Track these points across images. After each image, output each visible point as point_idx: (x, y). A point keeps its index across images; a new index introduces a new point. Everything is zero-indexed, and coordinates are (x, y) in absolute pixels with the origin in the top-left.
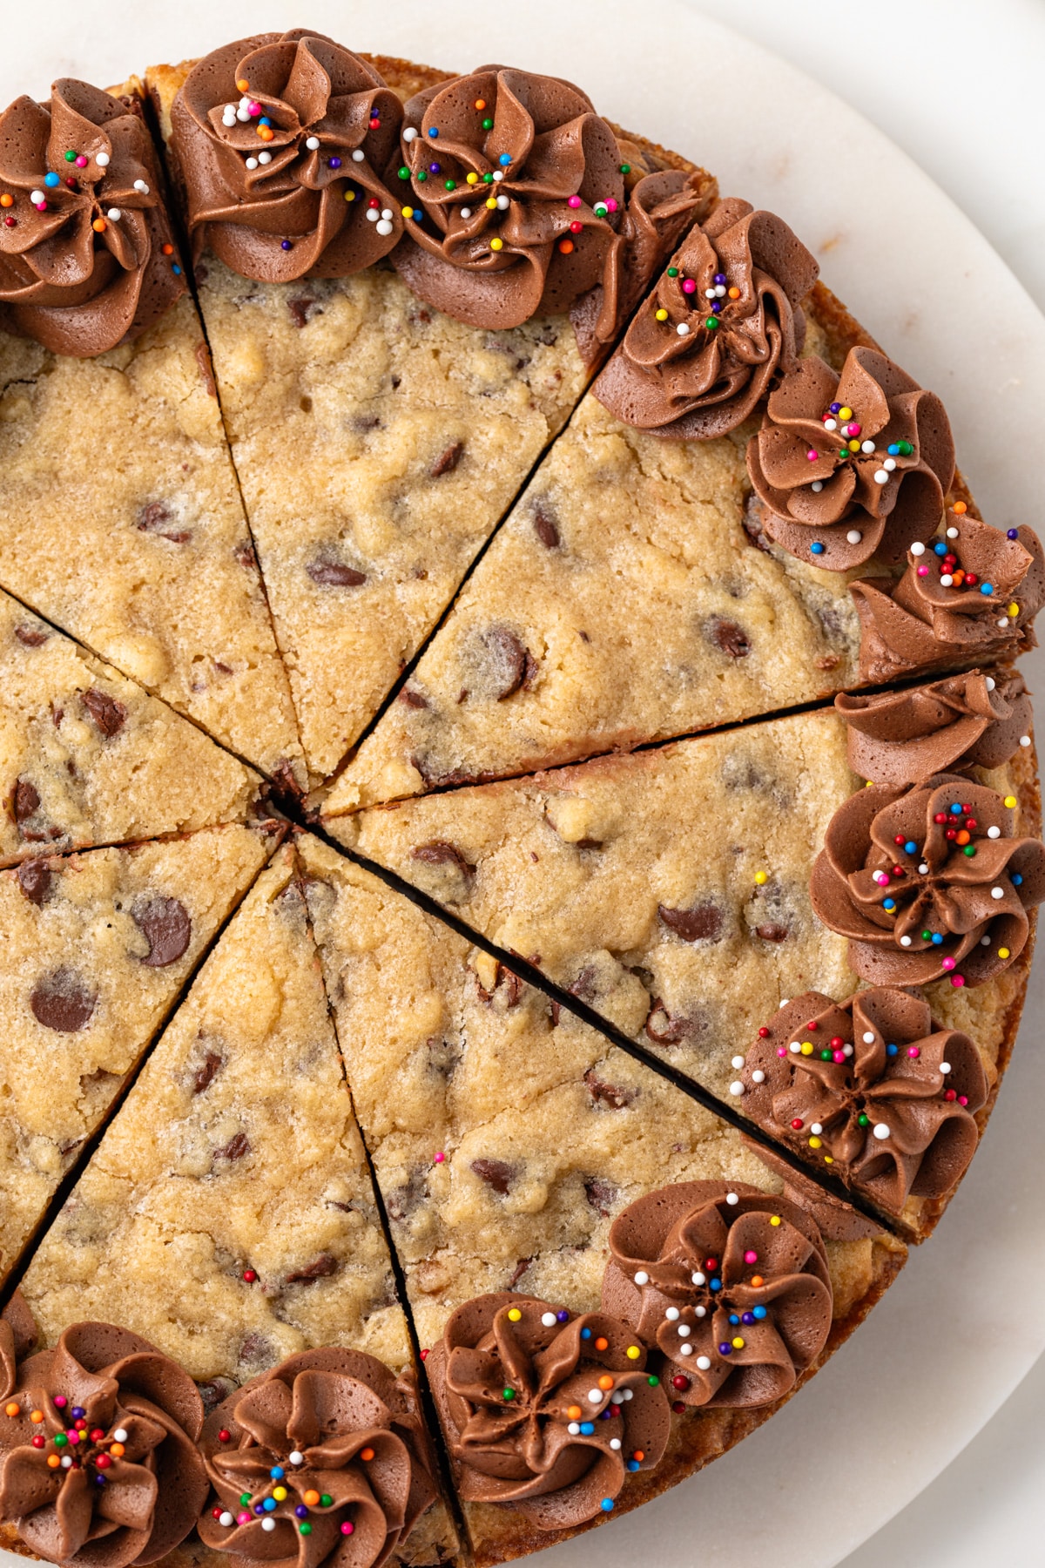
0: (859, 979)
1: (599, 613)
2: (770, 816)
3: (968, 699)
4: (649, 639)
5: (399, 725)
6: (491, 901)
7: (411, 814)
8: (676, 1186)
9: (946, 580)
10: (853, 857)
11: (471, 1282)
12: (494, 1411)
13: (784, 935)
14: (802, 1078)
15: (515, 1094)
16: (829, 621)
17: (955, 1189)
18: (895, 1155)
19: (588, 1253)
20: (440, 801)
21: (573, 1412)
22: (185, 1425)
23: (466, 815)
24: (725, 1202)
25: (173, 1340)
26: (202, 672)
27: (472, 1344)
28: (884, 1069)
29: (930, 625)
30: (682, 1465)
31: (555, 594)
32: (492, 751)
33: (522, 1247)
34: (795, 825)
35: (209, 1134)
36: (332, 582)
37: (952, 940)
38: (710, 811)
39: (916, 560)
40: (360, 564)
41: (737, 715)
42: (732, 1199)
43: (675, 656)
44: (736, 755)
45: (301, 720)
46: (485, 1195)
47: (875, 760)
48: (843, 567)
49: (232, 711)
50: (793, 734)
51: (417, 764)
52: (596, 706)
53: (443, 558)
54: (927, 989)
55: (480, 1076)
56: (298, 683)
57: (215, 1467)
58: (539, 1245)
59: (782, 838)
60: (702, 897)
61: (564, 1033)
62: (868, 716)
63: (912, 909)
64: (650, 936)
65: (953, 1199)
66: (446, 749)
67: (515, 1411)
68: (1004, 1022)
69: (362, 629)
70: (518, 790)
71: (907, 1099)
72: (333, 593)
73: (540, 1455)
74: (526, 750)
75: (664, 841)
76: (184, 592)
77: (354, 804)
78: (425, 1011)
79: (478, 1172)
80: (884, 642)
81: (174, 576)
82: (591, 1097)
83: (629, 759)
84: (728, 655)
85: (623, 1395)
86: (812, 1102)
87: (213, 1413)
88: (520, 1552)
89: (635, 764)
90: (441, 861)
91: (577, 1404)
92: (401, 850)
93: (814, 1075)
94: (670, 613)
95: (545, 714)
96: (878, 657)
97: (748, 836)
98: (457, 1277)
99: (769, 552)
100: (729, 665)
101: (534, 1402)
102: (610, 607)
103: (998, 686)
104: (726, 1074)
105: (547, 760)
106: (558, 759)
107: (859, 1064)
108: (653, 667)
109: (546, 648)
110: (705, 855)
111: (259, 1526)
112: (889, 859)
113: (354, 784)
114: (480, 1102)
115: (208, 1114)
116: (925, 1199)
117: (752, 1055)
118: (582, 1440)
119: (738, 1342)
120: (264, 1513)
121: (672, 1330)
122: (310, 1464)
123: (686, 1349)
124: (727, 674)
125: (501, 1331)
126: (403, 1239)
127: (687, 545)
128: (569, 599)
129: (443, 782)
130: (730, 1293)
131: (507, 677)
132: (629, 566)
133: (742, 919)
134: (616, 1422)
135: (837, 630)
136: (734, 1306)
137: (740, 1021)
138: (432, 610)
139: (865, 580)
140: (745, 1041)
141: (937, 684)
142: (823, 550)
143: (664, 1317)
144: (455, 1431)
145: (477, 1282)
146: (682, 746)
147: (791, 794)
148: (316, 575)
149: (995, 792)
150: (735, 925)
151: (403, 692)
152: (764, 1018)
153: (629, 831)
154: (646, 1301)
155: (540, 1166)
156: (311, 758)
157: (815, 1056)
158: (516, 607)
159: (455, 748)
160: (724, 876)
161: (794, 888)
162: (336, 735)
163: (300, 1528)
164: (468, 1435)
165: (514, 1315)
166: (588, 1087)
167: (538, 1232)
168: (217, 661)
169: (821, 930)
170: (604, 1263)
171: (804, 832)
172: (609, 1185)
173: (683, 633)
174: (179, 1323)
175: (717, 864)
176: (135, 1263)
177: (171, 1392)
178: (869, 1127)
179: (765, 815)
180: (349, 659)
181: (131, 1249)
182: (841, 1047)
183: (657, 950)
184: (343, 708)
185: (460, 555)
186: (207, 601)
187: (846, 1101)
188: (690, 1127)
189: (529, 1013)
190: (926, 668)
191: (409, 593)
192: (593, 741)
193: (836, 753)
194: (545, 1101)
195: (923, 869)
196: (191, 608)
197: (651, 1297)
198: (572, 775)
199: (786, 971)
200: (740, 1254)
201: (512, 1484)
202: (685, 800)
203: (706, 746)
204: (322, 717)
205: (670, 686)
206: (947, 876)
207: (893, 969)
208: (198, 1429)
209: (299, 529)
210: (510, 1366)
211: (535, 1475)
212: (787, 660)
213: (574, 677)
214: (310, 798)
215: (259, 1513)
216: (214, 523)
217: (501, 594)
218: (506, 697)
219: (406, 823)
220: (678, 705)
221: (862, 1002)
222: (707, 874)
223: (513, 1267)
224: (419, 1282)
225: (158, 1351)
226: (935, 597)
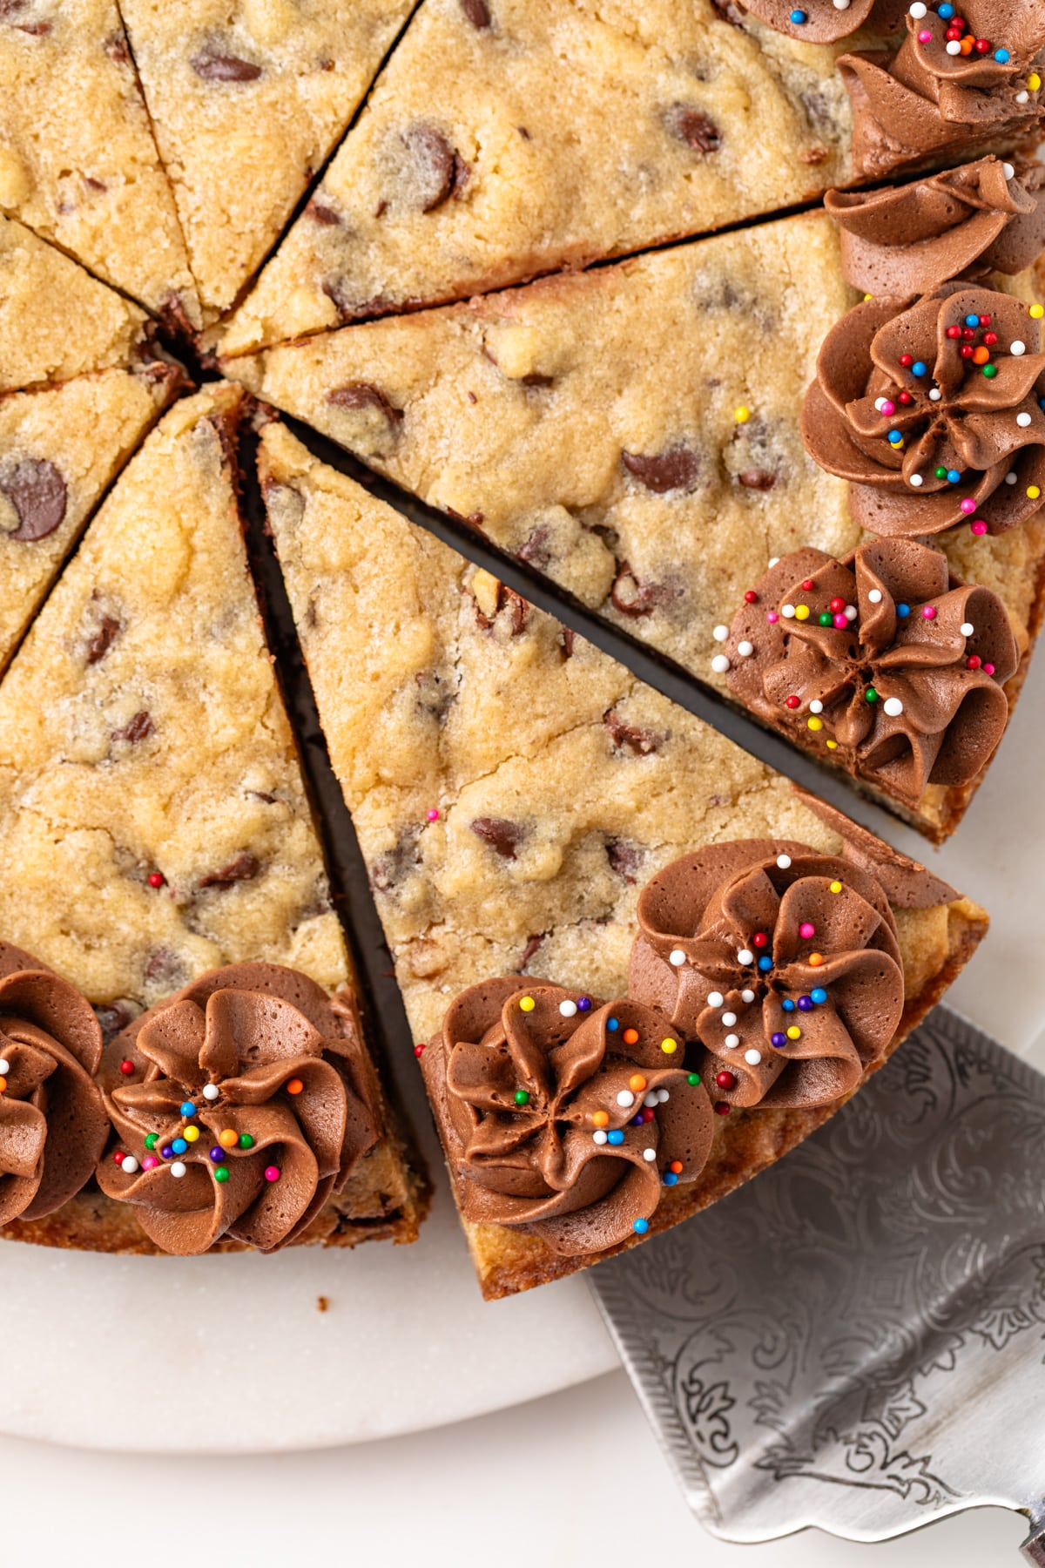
0: (862, 531)
1: (541, 104)
2: (751, 341)
3: (983, 190)
4: (602, 134)
5: (307, 246)
6: (423, 452)
7: (325, 352)
8: (715, 847)
9: (953, 47)
10: (851, 384)
11: (473, 964)
12: (504, 1118)
13: (772, 483)
14: (798, 648)
15: (521, 739)
16: (815, 107)
17: (981, 775)
18: (910, 735)
19: (611, 927)
20: (358, 334)
21: (598, 1118)
22: (79, 1055)
23: (389, 350)
24: (775, 866)
25: (66, 956)
26: (70, 189)
27: (476, 1038)
28: (895, 633)
29: (934, 102)
30: (727, 1175)
31: (488, 83)
32: (418, 274)
33: (533, 921)
34: (782, 351)
35: (106, 713)
36: (222, 78)
37: (971, 478)
38: (680, 336)
39: (917, 24)
40: (253, 54)
41: (708, 223)
42: (784, 862)
43: (632, 154)
44: (709, 270)
45: (190, 244)
46: (488, 861)
47: (874, 270)
48: (830, 38)
49: (107, 234)
50: (776, 242)
51: (329, 292)
52: (540, 215)
53: (353, 45)
54: (943, 541)
55: (479, 717)
56: (184, 200)
57: (115, 1104)
58: (552, 918)
59: (766, 366)
60: (673, 440)
61: (579, 666)
62: (863, 215)
63: (922, 443)
64: (612, 488)
65: (981, 789)
66: (363, 273)
67: (529, 1116)
68: (1035, 578)
69: (259, 132)
70: (451, 318)
71: (924, 668)
72: (223, 90)
73: (561, 1169)
74: (459, 271)
75: (625, 374)
76: (45, 94)
77: (256, 342)
78: (413, 641)
79: (480, 833)
80: (880, 126)
81: (33, 75)
82: (612, 742)
83: (582, 279)
84: (696, 151)
85: (657, 1097)
86: (811, 676)
87: (114, 1041)
88: (536, 1282)
89: (589, 285)
90: (361, 405)
91: (604, 1108)
92: (313, 394)
93: (811, 644)
94: (625, 102)
95: (479, 227)
96: (874, 145)
97: (726, 366)
98: (456, 958)
99: (741, 26)
100: (697, 163)
101: (552, 1107)
102: (553, 98)
103: (1018, 175)
104: (708, 648)
105: (484, 283)
106: (497, 281)
107: (864, 628)
108: (607, 168)
109: (478, 148)
110: (675, 390)
111: (168, 1172)
112: (894, 384)
113: (256, 318)
114: (479, 748)
115: (104, 689)
116: (947, 787)
117: (737, 625)
118: (610, 1151)
119: (793, 1032)
120: (173, 1156)
121: (714, 1020)
122: (227, 1099)
123: (731, 1041)
124: (695, 174)
125: (512, 1024)
126: (391, 913)
127: (642, 20)
128: (504, 90)
129: (361, 312)
130: (783, 973)
131: (433, 184)
132: (574, 48)
133: (721, 465)
134: (649, 1129)
135: (824, 117)
136: (788, 989)
137: (722, 585)
138: (342, 106)
139: (856, 54)
140: (729, 609)
141: (944, 173)
142: (805, 19)
143: (704, 1003)
144: (458, 1141)
145: (480, 964)
146: (644, 260)
147: (775, 314)
148: (202, 69)
149: (1018, 300)
150: (713, 472)
151: (311, 206)
152: (750, 580)
153: (583, 364)
154: (683, 984)
155: (553, 825)
156: (203, 289)
157: (812, 620)
158: (441, 100)
159: (374, 271)
160: (698, 414)
161: (783, 425)
162: (232, 260)
163: (216, 1174)
164: (475, 1147)
165: (527, 1004)
166: (609, 730)
167: (552, 903)
168: (88, 175)
169: (816, 475)
170: (630, 939)
171: (792, 359)
172: (635, 847)
173: (641, 126)
174: (73, 936)
175: (689, 400)
176: (20, 866)
177: (63, 1017)
178: (878, 703)
179: (746, 340)
180: (245, 168)
181: (14, 850)
182: (842, 610)
183: (622, 504)
184: (238, 225)
185: (373, 40)
186: (73, 104)
187: (851, 673)
188: (730, 776)
189: (537, 642)
190: (931, 157)
191: (313, 88)
192: (538, 258)
193: (828, 262)
194: (558, 748)
195: (935, 394)
196: (54, 114)
197: (688, 979)
198: (514, 299)
199: (775, 524)
200: (795, 927)
201: (527, 1203)
202: (650, 324)
203: (673, 260)
204: (214, 239)
205: (627, 189)
206: (963, 401)
207: (901, 516)
208: (96, 1060)
209: (180, 16)
210: (523, 1064)
211: (554, 1193)
212: (766, 154)
213: (513, 182)
214: (205, 337)
215: (167, 1157)
216: (78, 10)
217: (423, 85)
218: (432, 208)
219: (319, 362)
220: (638, 212)
221: (866, 555)
222: (678, 412)
223: (523, 945)
224: (411, 965)
225: (48, 968)
226: (940, 67)
